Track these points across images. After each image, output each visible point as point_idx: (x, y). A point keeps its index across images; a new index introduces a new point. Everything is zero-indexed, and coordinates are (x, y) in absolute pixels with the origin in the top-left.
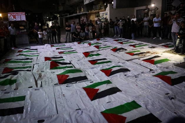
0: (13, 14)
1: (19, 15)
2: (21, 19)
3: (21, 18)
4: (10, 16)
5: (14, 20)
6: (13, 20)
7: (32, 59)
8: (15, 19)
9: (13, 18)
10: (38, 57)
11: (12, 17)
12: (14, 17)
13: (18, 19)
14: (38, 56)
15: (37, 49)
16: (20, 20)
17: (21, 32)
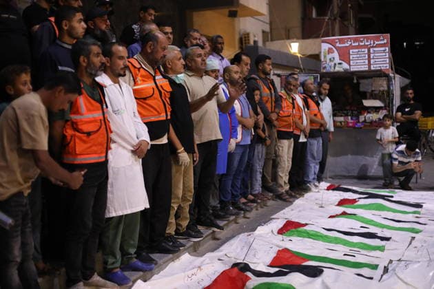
0: (341, 41)
1: (365, 46)
2: (369, 64)
3: (372, 61)
4: (330, 51)
5: (341, 70)
6: (337, 69)
7: (388, 239)
8: (345, 66)
9: (337, 60)
10: (418, 236)
11: (336, 55)
12: (345, 56)
13: (358, 64)
14: (417, 232)
15: (419, 206)
16: (365, 68)
17: (365, 121)
